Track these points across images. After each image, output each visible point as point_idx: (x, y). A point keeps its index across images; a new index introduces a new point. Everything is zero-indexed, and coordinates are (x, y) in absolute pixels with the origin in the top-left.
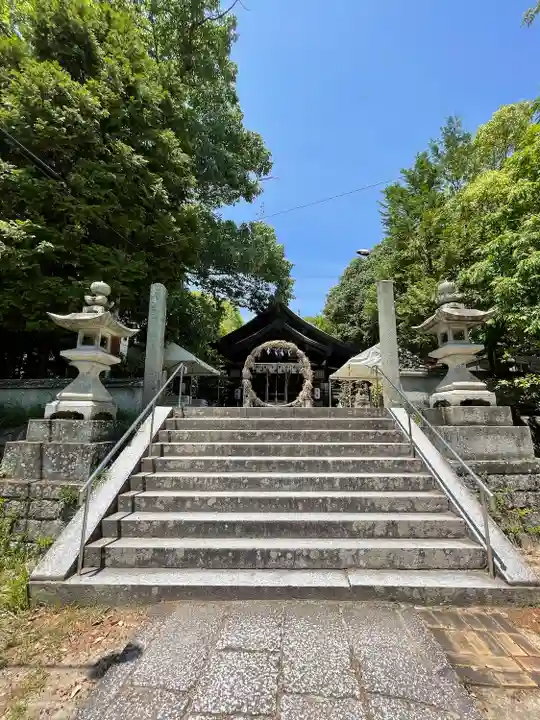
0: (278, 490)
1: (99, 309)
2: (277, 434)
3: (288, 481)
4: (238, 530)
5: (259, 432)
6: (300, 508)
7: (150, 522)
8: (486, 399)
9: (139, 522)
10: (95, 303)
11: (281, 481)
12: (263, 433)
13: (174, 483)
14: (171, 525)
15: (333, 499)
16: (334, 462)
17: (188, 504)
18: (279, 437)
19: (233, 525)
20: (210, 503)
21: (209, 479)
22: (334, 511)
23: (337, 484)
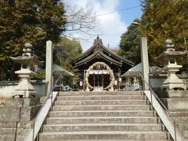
0: (101, 123)
1: (29, 54)
2: (100, 102)
3: (104, 120)
4: (87, 137)
5: (93, 101)
6: (109, 129)
7: (55, 135)
8: (182, 87)
9: (51, 135)
10: (27, 52)
11: (102, 120)
12: (94, 102)
13: (62, 121)
14: (62, 136)
15: (121, 126)
16: (122, 113)
17: (68, 129)
18: (100, 103)
19: (85, 135)
20: (76, 128)
21: (75, 119)
22: (122, 130)
23: (123, 121)
